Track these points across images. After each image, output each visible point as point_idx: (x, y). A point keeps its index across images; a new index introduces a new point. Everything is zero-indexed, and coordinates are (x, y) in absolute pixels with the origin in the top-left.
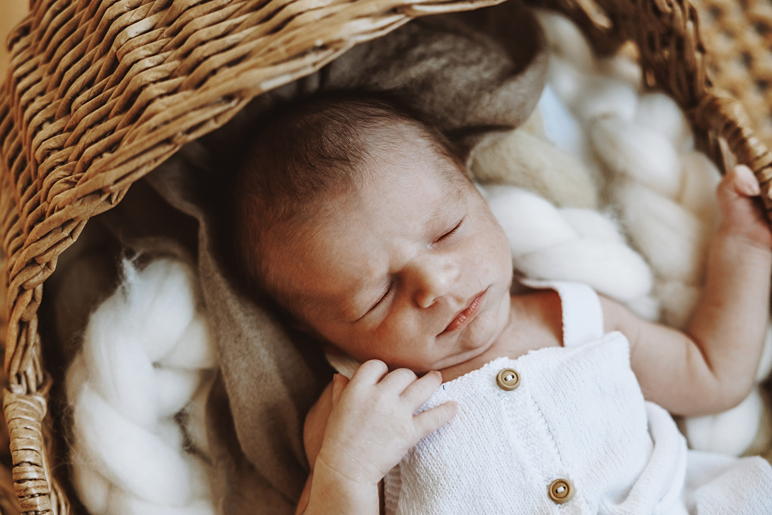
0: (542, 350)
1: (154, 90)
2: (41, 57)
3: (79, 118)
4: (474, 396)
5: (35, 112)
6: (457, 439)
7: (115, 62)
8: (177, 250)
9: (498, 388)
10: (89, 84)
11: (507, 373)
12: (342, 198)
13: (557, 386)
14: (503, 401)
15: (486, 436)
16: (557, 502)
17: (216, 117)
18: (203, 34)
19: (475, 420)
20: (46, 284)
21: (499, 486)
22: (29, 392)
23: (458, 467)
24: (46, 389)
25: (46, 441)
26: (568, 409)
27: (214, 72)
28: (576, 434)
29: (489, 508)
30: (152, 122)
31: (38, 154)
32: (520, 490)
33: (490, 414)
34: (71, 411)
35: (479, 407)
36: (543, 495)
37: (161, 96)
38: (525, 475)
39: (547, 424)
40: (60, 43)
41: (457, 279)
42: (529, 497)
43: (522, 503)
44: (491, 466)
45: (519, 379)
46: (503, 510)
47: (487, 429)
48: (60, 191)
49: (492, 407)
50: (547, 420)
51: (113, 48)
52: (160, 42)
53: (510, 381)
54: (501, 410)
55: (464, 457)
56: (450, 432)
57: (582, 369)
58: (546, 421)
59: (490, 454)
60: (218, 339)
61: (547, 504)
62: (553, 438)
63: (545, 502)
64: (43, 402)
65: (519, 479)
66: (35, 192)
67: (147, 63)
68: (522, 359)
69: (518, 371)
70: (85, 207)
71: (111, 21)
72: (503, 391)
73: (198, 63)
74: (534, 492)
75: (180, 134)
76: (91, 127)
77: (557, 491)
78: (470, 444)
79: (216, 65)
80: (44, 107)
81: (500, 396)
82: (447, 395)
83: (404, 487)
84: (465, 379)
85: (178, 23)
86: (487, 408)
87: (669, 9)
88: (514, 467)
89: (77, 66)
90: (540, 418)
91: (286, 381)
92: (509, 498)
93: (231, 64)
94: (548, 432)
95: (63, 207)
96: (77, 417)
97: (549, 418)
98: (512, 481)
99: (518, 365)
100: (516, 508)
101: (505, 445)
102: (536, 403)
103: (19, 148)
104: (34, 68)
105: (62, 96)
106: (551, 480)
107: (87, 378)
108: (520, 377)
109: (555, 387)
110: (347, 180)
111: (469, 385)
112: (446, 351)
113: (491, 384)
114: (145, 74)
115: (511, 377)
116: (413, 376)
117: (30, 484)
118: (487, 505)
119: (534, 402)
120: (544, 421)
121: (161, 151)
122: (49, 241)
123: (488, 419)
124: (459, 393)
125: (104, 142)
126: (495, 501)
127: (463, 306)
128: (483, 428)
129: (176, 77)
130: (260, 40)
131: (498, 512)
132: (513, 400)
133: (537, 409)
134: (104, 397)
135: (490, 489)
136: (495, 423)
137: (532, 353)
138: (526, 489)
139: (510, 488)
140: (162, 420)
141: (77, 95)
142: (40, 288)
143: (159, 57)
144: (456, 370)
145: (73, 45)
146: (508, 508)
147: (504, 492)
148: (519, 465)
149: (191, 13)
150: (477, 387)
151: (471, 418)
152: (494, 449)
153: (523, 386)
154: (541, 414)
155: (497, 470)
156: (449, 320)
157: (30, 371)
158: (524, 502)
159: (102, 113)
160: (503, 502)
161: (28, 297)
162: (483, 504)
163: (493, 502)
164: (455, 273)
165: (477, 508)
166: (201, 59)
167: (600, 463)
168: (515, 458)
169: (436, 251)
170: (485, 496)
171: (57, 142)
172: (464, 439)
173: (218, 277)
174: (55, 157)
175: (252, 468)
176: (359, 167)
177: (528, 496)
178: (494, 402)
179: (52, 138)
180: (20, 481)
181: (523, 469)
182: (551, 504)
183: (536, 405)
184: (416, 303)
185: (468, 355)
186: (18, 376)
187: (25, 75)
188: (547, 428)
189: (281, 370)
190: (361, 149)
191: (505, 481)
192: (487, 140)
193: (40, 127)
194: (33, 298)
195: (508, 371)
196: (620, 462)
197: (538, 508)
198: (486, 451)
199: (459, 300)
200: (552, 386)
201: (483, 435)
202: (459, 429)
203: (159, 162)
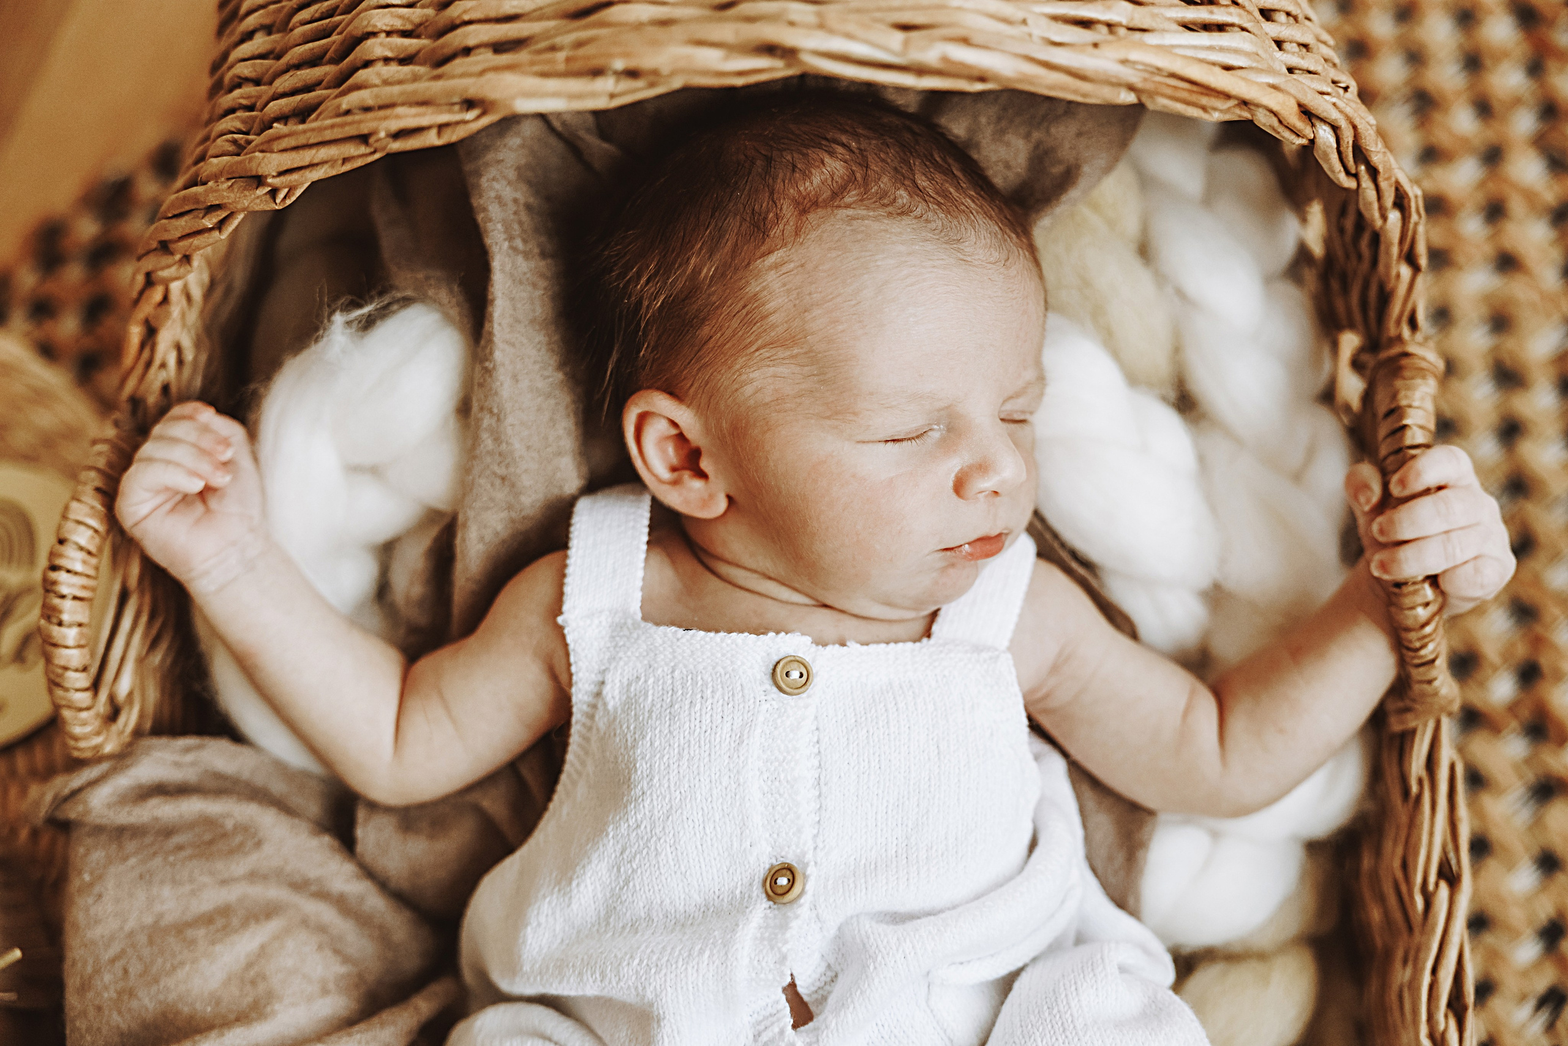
0: (873, 647)
3: (290, 44)
4: (728, 676)
5: (254, 7)
6: (667, 735)
9: (770, 682)
11: (796, 665)
13: (863, 719)
14: (768, 705)
15: (710, 750)
16: (769, 898)
17: (441, 127)
19: (708, 715)
21: (695, 834)
23: (648, 779)
26: (864, 761)
27: (467, 51)
28: (862, 805)
29: (667, 862)
32: (726, 854)
33: (736, 718)
35: (726, 699)
36: (756, 877)
37: (387, 60)
38: (744, 835)
39: (820, 770)
42: (736, 871)
43: (722, 873)
44: (696, 799)
45: (808, 684)
46: (688, 873)
47: (718, 740)
48: (220, 153)
49: (744, 707)
50: (822, 765)
53: (793, 680)
54: (755, 720)
55: (662, 768)
56: (666, 717)
57: (916, 709)
58: (820, 765)
59: (702, 779)
61: (755, 894)
62: (820, 796)
63: (755, 888)
65: (731, 837)
68: (834, 650)
69: (815, 669)
70: (232, 195)
72: (775, 689)
73: (453, 26)
74: (747, 867)
75: (382, 134)
76: (298, 66)
77: (776, 883)
78: (681, 751)
79: (471, 42)
80: (266, 5)
81: (766, 695)
82: (690, 653)
84: (729, 642)
86: (736, 707)
87: (1348, 184)
88: (731, 815)
90: (813, 756)
92: (704, 859)
93: (499, 47)
94: (816, 783)
95: (205, 183)
97: (825, 763)
98: (719, 836)
99: (821, 659)
100: (711, 878)
101: (732, 776)
102: (817, 729)
106: (782, 859)
108: (812, 681)
109: (861, 718)
111: (729, 655)
113: (763, 669)
114: (377, 14)
115: (799, 675)
118: (666, 855)
119: (815, 728)
120: (817, 764)
121: (352, 149)
122: (183, 225)
123: (729, 724)
124: (709, 661)
125: (298, 99)
126: (679, 854)
128: (713, 735)
129: (418, 37)
130: (552, 24)
131: (678, 873)
132: (783, 710)
133: (815, 739)
135: (678, 833)
136: (736, 735)
137: (854, 647)
138: (735, 857)
139: (712, 845)
146: (696, 873)
147: (700, 847)
148: (740, 817)
150: (739, 663)
151: (704, 711)
152: (713, 775)
153: (809, 696)
154: (816, 751)
155: (702, 808)
158: (725, 873)
159: (315, 51)
160: (691, 861)
161: (157, 294)
162: (660, 850)
163: (676, 855)
165: (650, 853)
166: (458, 22)
167: (876, 867)
168: (738, 804)
170: (668, 840)
171: (255, 71)
172: (676, 739)
174: (241, 94)
177: (735, 868)
178: (752, 701)
179: (253, 61)
181: (744, 824)
182: (760, 895)
183: (816, 733)
188: (817, 776)
191: (708, 832)
193: (249, 36)
194: (166, 299)
195: (798, 661)
196: (908, 880)
197: (741, 892)
198: (698, 774)
200: (855, 715)
201: (707, 746)
202: (679, 719)
203: (348, 167)
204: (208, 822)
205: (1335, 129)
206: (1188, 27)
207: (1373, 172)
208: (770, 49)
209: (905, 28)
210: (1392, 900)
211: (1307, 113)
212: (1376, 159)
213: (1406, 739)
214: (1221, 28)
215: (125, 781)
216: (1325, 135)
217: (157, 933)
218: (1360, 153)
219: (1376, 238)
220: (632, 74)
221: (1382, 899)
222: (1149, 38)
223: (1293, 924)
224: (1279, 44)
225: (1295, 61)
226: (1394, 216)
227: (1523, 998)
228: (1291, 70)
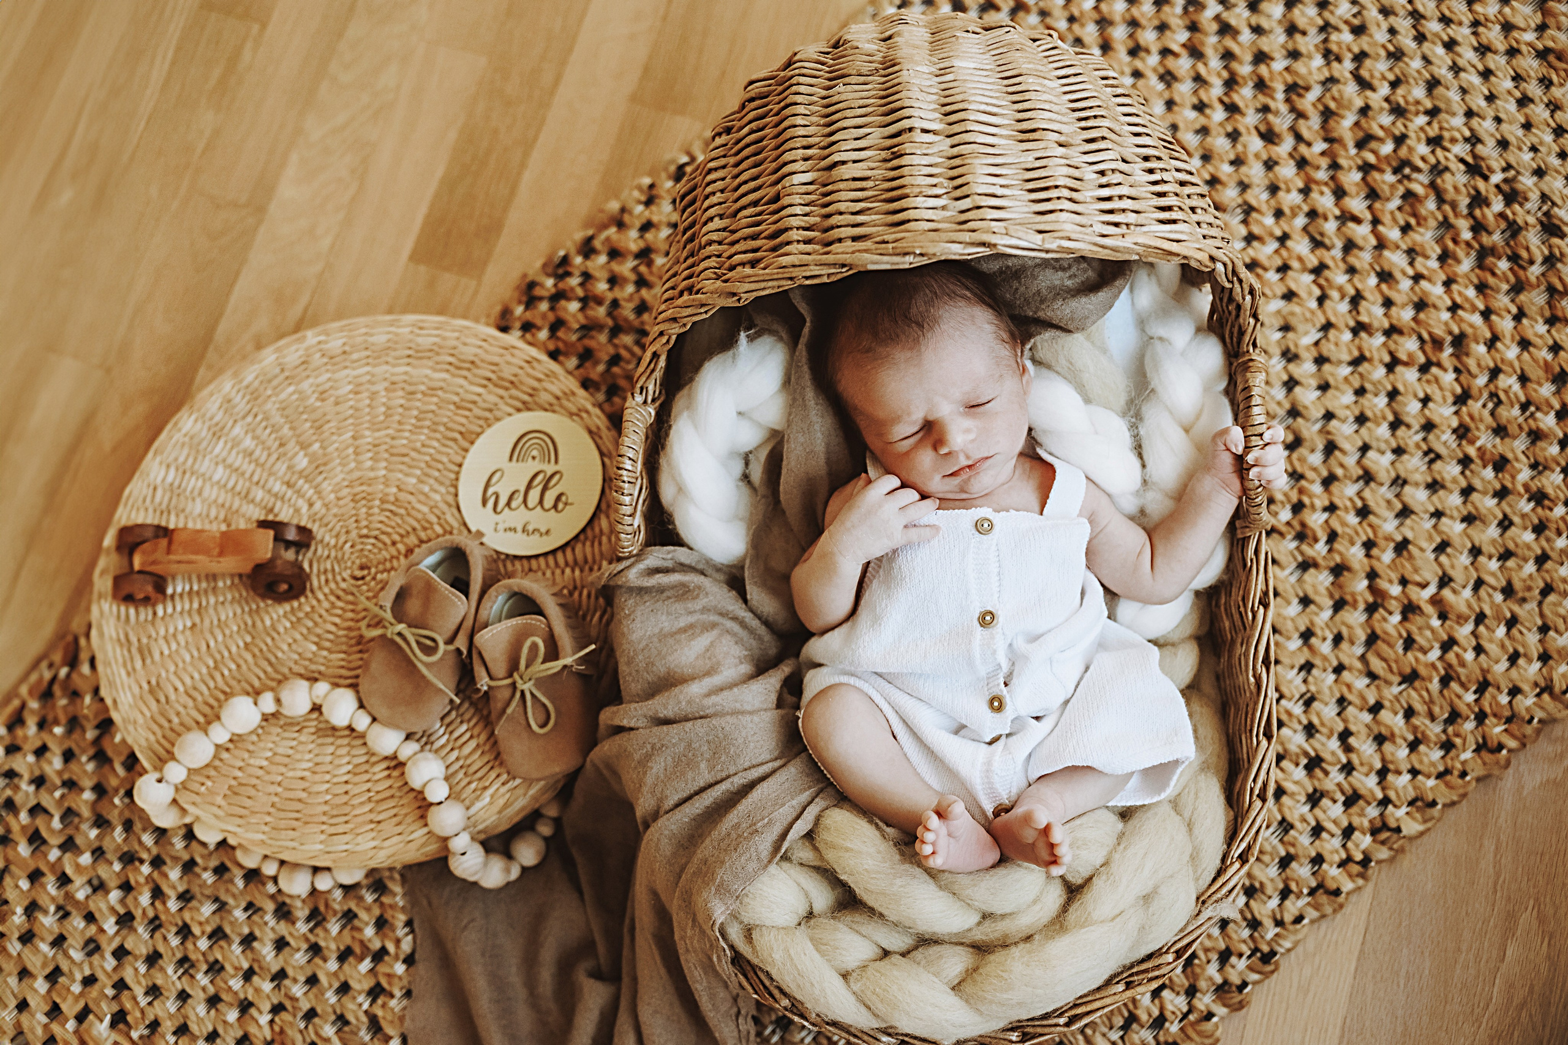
0: (1021, 512)
1: (794, 235)
2: (732, 160)
3: (740, 227)
4: (955, 528)
5: (712, 204)
6: (929, 555)
7: (777, 198)
8: (784, 335)
9: (975, 530)
10: (755, 203)
11: (986, 520)
12: (909, 354)
14: (974, 541)
15: (951, 560)
16: (981, 626)
17: (829, 275)
18: (842, 207)
19: (948, 545)
20: (679, 336)
21: (945, 599)
22: (645, 402)
23: (922, 575)
24: (657, 404)
25: (647, 438)
26: (1019, 563)
27: (840, 240)
28: (1018, 583)
29: (933, 611)
30: (785, 260)
31: (704, 240)
32: (959, 607)
33: (960, 545)
34: (670, 427)
35: (955, 538)
36: (974, 617)
37: (798, 242)
38: (968, 598)
39: (999, 568)
40: (747, 158)
41: (973, 441)
42: (964, 615)
43: (957, 617)
44: (946, 584)
45: (992, 529)
46: (942, 616)
47: (954, 557)
48: (708, 277)
49: (963, 542)
51: (780, 186)
52: (813, 197)
53: (985, 528)
54: (969, 547)
55: (929, 569)
56: (927, 548)
58: (1000, 566)
59: (948, 575)
60: (790, 414)
61: (975, 625)
62: (1000, 580)
63: (974, 622)
64: (653, 413)
65: (961, 600)
66: (692, 266)
67: (798, 210)
68: (1002, 514)
69: (994, 522)
70: (718, 300)
71: (785, 164)
72: (976, 533)
73: (832, 228)
74: (969, 613)
75: (801, 277)
76: (745, 239)
77: (985, 618)
78: (937, 562)
79: (843, 235)
80: (720, 204)
81: (972, 536)
82: (936, 519)
83: (881, 572)
84: (955, 513)
85: (830, 188)
86: (960, 541)
87: (1228, 285)
88: (962, 589)
89: (752, 185)
90: (996, 562)
91: (828, 461)
92: (950, 610)
93: (855, 239)
94: (998, 574)
95: (706, 293)
96: (673, 433)
97: (1002, 565)
98: (956, 599)
99: (997, 518)
100: (952, 618)
101: (962, 571)
103: (692, 225)
104: (724, 167)
105: (736, 201)
106: (984, 609)
107: (688, 408)
108: (994, 527)
109: (1018, 543)
110: (917, 341)
111: (955, 519)
112: (947, 488)
113: (971, 524)
114: (793, 218)
115: (988, 525)
116: (917, 496)
117: (624, 473)
118: (932, 608)
119: (996, 549)
120: (998, 565)
122: (689, 311)
123: (958, 548)
124: (946, 522)
125: (750, 256)
126: (939, 608)
127: (970, 463)
128: (951, 555)
129: (814, 231)
130: (880, 229)
131: (938, 616)
132: (981, 543)
133: (997, 554)
134: (696, 427)
135: (938, 598)
136: (962, 553)
137: (1012, 512)
138: (964, 608)
139: (953, 603)
140: (732, 454)
141: (744, 208)
142: (674, 337)
143: (807, 209)
144: (951, 504)
145: (755, 166)
146: (946, 616)
147: (948, 604)
148: (966, 590)
149: (842, 185)
150: (960, 522)
151: (945, 544)
152: (953, 572)
153: (993, 535)
154: (998, 560)
155: (949, 588)
156: (955, 469)
157: (651, 388)
158: (959, 616)
159: (756, 232)
160: (944, 611)
161: (664, 339)
162: (930, 606)
163: (937, 608)
164: (972, 436)
165: (924, 607)
166: (835, 225)
167: (1026, 610)
168: (965, 584)
169: (966, 414)
170: (933, 602)
171: (719, 238)
172: (934, 557)
173: (806, 368)
174: (714, 248)
175: (783, 512)
176: (929, 335)
177: (963, 613)
178: (967, 539)
179: (717, 232)
180: (619, 468)
181: (968, 594)
182: (977, 625)
183: (997, 551)
184: (935, 448)
185: (964, 496)
186: (642, 388)
187: (716, 169)
188: (998, 571)
189: (828, 453)
190: (936, 321)
191: (951, 597)
192: (1048, 334)
193: (712, 219)
194: (668, 341)
197: (967, 624)
198: (946, 571)
199: (968, 457)
200: (1015, 542)
202: (934, 548)
204: (683, 585)
205: (1225, 265)
206: (1162, 222)
207: (1240, 281)
208: (983, 244)
209: (1040, 232)
210: (1236, 617)
211: (1212, 259)
212: (1242, 276)
213: (1245, 540)
214: (1174, 222)
215: (641, 566)
216: (1220, 267)
217: (663, 636)
218: (1234, 272)
219: (1239, 307)
220: (922, 255)
221: (1230, 616)
222: (1144, 229)
223: (1189, 629)
224: (1198, 223)
225: (1206, 232)
226: (1248, 298)
227: (1292, 667)
228: (1204, 237)
